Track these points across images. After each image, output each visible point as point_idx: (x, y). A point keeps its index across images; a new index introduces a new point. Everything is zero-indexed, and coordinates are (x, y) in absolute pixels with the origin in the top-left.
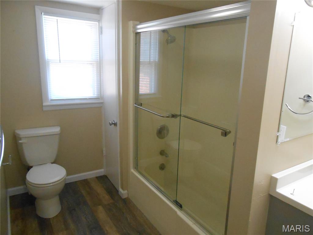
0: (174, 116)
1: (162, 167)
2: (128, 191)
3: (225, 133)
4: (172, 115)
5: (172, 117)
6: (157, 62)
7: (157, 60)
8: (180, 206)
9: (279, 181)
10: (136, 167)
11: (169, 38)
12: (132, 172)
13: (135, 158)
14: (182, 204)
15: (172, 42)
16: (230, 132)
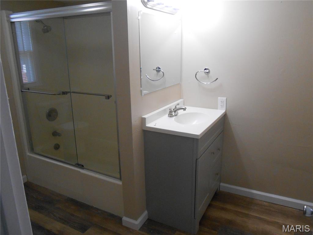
0: (64, 93)
1: (57, 147)
2: (27, 175)
3: (108, 97)
4: (63, 92)
5: (63, 94)
6: (32, 51)
7: (32, 50)
8: (82, 167)
9: (146, 119)
10: (32, 150)
11: (45, 28)
12: (28, 156)
13: (30, 142)
14: (83, 164)
15: (48, 31)
16: (111, 96)
